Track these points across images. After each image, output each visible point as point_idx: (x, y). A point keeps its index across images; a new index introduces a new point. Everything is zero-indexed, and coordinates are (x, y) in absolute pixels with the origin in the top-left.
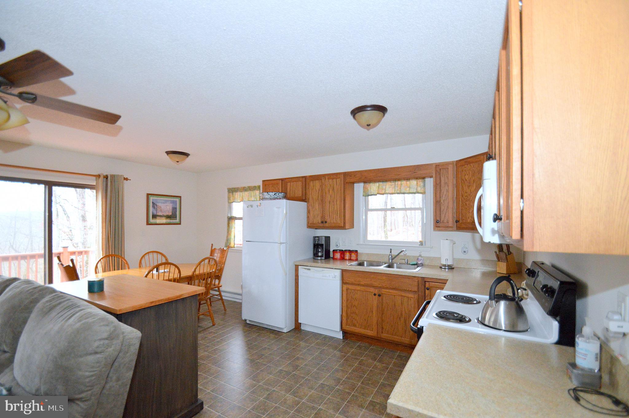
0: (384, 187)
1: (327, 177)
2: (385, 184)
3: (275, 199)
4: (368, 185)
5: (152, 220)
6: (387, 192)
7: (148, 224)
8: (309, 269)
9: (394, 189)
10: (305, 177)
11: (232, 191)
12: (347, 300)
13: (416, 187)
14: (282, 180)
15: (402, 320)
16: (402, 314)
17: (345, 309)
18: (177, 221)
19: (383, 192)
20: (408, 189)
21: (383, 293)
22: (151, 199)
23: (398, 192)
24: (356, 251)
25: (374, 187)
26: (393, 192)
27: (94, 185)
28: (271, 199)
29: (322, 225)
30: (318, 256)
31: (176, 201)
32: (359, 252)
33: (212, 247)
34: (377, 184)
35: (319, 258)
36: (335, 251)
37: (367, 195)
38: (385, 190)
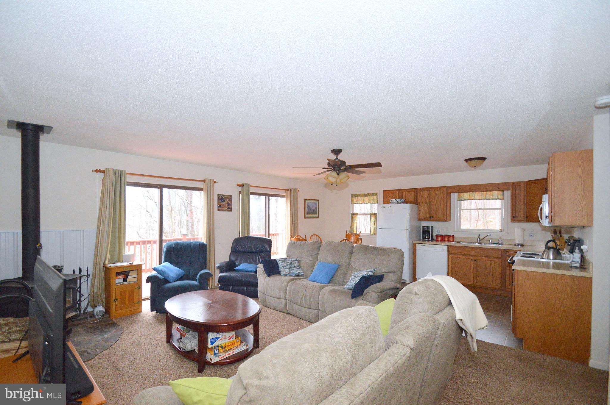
0: (474, 195)
1: (433, 189)
2: (474, 193)
3: (400, 203)
4: (461, 194)
5: (307, 216)
6: (476, 198)
7: (305, 218)
8: (424, 246)
9: (481, 197)
10: (416, 189)
11: (354, 196)
12: (452, 264)
13: (497, 195)
14: (399, 190)
15: (491, 274)
16: (490, 271)
17: (450, 269)
18: (317, 216)
19: (473, 198)
20: (491, 196)
21: (478, 259)
22: (307, 202)
23: (484, 198)
24: (453, 236)
25: (466, 195)
26: (481, 198)
27: (285, 195)
28: (397, 203)
29: (430, 219)
30: (426, 238)
31: (317, 203)
32: (455, 236)
33: (346, 233)
34: (469, 193)
35: (427, 240)
36: (437, 236)
37: (460, 200)
38: (475, 197)
